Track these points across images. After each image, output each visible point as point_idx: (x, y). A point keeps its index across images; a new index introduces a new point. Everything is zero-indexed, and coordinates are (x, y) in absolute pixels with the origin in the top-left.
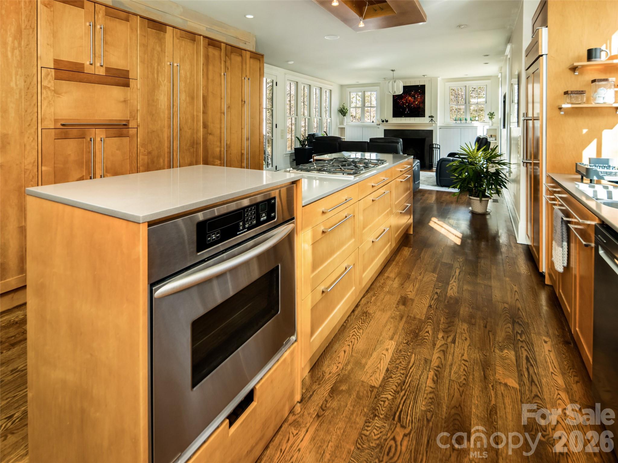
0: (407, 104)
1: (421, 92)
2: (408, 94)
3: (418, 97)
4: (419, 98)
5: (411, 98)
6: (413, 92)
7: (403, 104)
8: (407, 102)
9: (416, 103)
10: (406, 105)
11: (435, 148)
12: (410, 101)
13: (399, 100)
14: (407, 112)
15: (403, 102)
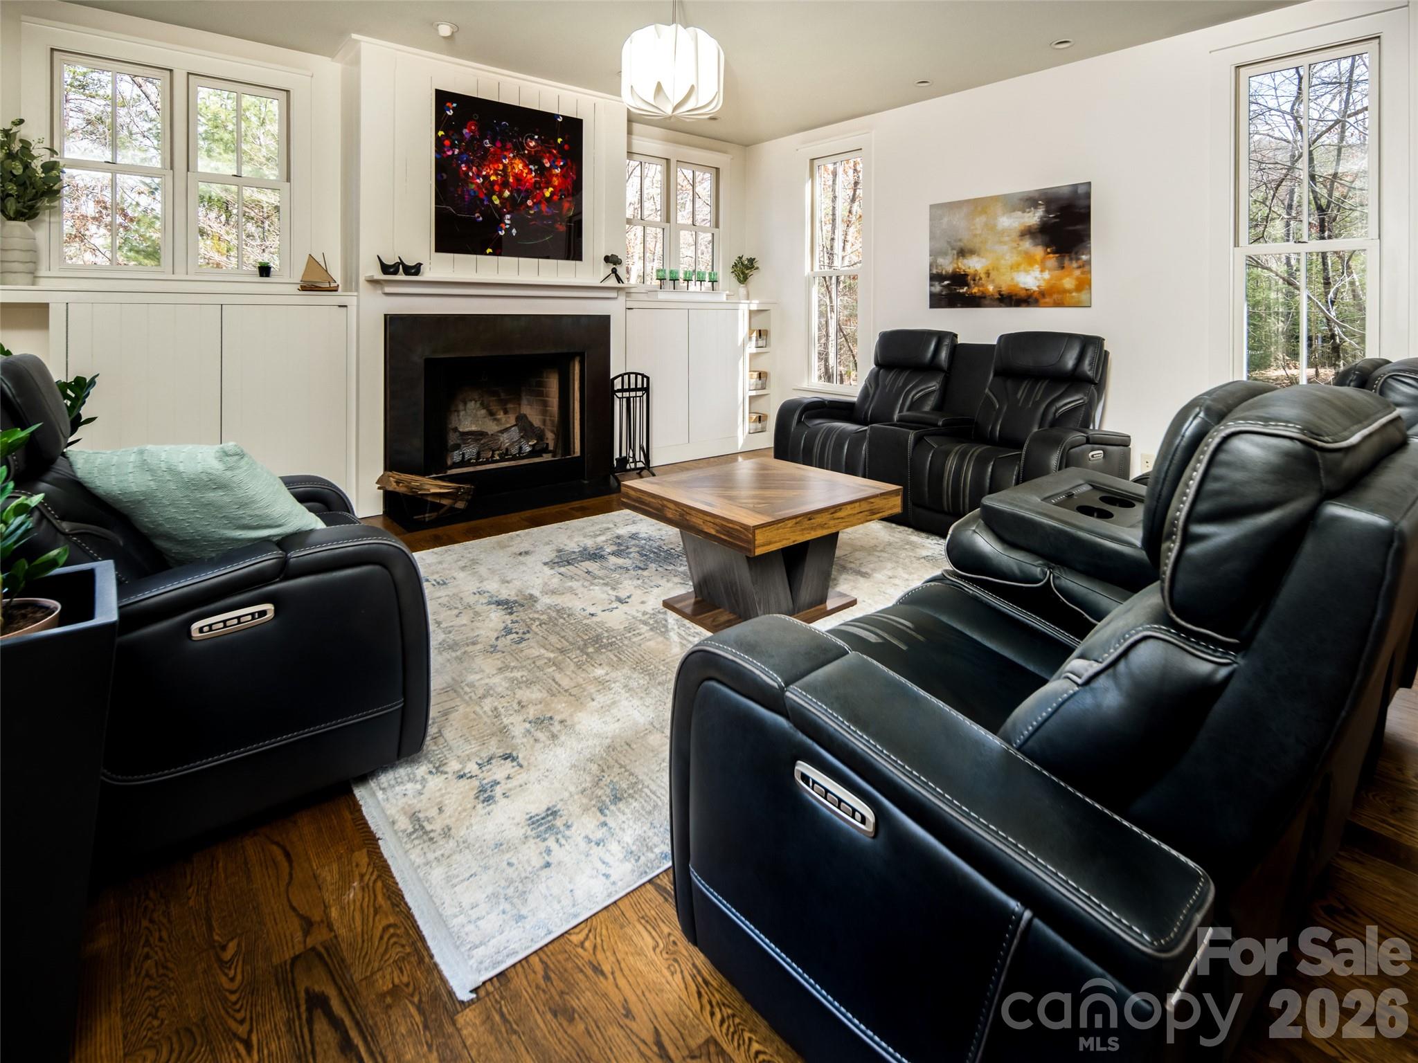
0: (507, 193)
1: (566, 147)
2: (509, 145)
3: (553, 167)
4: (558, 171)
5: (526, 166)
6: (532, 139)
7: (489, 187)
8: (505, 184)
9: (547, 194)
10: (500, 197)
11: (622, 390)
12: (518, 178)
13: (470, 169)
14: (508, 231)
15: (486, 178)
